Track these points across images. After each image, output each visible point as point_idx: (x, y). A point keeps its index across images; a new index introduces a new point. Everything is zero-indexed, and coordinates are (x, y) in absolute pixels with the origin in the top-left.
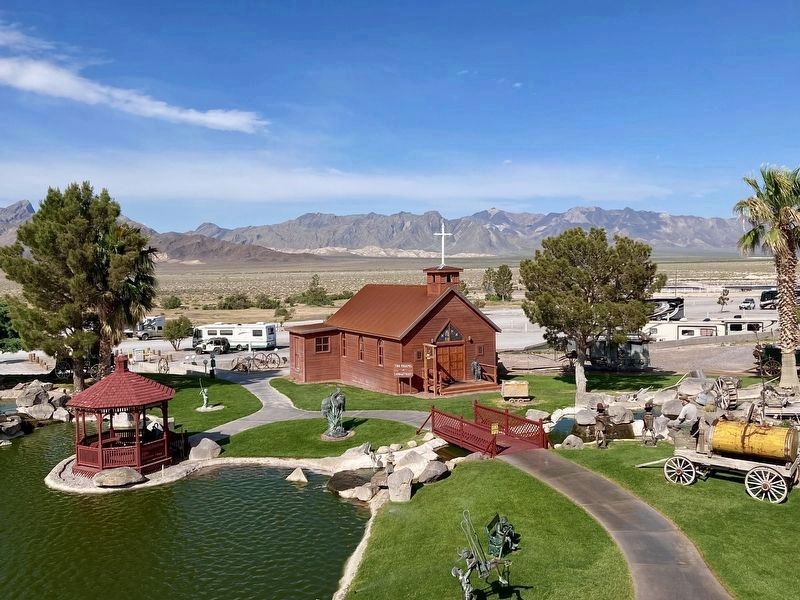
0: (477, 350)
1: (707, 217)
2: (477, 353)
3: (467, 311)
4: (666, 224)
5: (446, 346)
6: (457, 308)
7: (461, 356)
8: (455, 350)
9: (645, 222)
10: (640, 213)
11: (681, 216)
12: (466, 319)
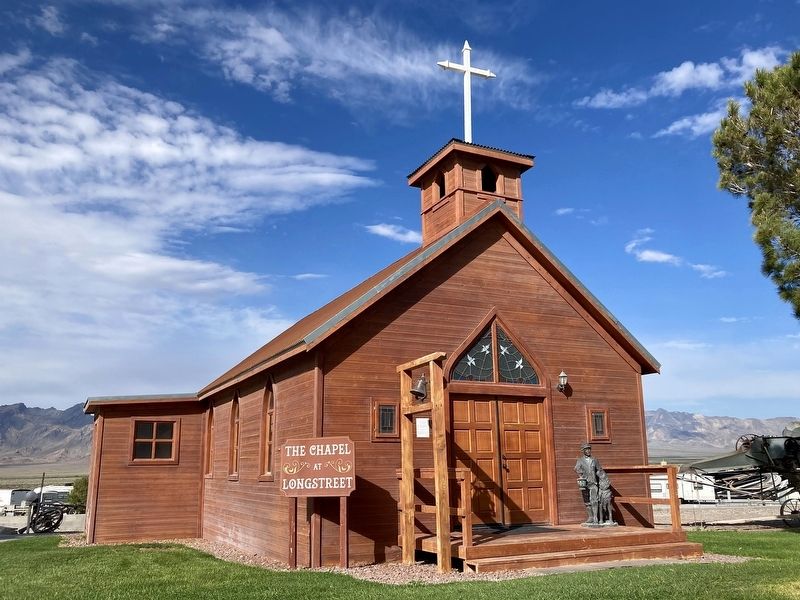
0: (588, 423)
1: (742, 418)
2: (589, 435)
3: (552, 291)
4: (700, 425)
5: (484, 397)
6: (518, 278)
7: (537, 441)
8: (516, 413)
9: (679, 423)
10: (673, 414)
11: (716, 417)
12: (550, 318)
